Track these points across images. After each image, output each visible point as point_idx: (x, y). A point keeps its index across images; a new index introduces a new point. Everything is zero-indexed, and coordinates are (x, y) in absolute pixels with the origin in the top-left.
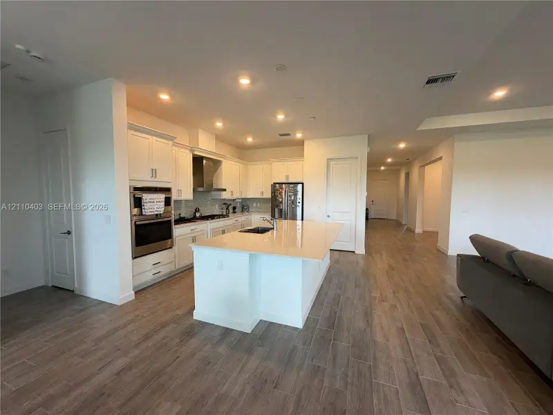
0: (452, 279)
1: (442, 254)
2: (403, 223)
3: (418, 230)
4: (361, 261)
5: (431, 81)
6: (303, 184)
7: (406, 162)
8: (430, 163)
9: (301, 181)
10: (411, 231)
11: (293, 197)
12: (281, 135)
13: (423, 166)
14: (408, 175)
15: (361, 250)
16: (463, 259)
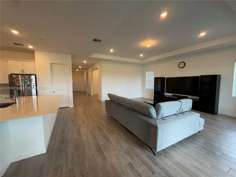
0: (104, 109)
1: (100, 101)
2: (87, 92)
3: (92, 94)
4: (73, 110)
5: (95, 40)
6: (35, 75)
7: (86, 68)
8: (94, 70)
9: (34, 73)
10: (89, 95)
11: (28, 83)
12: (15, 44)
13: (92, 71)
14: (87, 74)
15: (72, 106)
16: (107, 102)
